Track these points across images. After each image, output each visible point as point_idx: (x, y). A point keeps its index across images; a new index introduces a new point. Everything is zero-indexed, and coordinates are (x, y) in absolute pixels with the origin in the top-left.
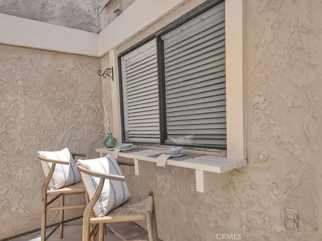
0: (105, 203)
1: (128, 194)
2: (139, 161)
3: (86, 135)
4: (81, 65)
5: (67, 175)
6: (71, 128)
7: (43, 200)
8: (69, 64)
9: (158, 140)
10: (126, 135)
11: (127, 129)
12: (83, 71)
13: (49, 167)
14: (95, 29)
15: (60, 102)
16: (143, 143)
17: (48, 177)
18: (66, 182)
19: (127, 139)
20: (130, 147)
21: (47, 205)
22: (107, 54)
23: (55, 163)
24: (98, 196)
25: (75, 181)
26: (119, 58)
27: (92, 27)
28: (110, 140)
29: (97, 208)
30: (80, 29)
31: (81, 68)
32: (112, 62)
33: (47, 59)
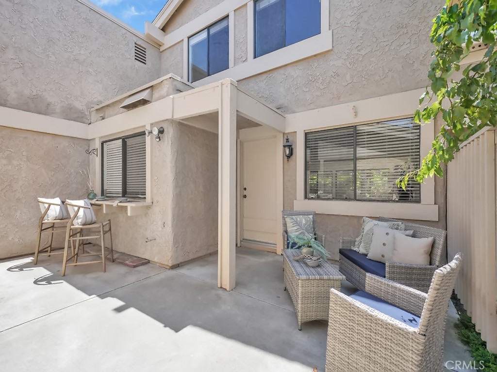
0: (80, 221)
1: (94, 219)
2: (106, 205)
3: (74, 191)
4: (74, 143)
5: (58, 214)
6: (62, 185)
7: (39, 227)
8: (64, 143)
9: (121, 195)
10: (104, 192)
11: (105, 188)
12: (75, 148)
13: (45, 207)
14: (87, 121)
15: (55, 167)
16: (113, 197)
17: (44, 213)
18: (56, 217)
19: (105, 194)
20: (104, 198)
21: (42, 230)
22: (94, 139)
23: (50, 205)
24: (76, 216)
25: (63, 217)
26: (102, 144)
27: (84, 120)
28: (92, 194)
29: (75, 222)
30: (74, 121)
31: (73, 145)
32: (98, 145)
33: (47, 139)
